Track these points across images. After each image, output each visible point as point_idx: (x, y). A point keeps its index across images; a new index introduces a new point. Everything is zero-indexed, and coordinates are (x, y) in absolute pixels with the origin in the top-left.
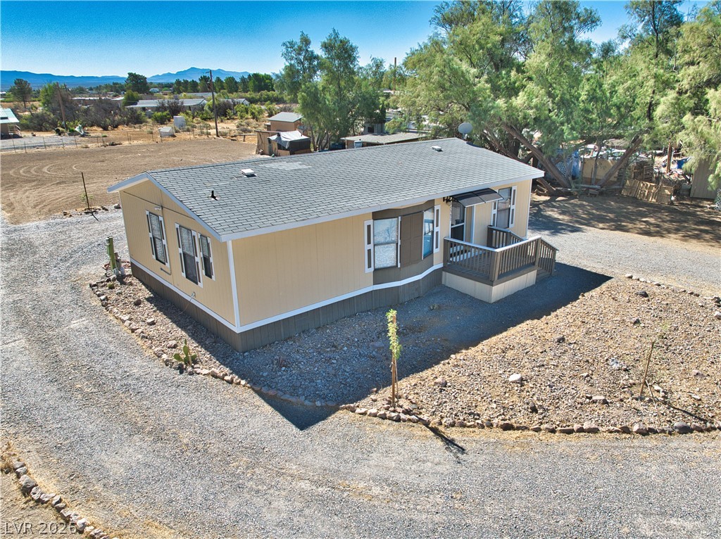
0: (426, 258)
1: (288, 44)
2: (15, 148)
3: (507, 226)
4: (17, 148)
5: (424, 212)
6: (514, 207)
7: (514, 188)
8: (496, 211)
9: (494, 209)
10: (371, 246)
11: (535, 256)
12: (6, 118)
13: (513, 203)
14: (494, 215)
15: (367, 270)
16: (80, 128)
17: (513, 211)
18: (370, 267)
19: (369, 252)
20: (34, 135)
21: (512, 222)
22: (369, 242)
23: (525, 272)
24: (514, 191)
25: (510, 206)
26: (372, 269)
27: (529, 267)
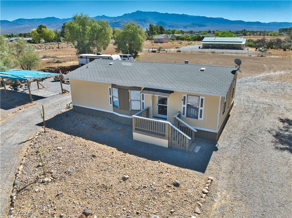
3: (196, 117)
4: (232, 53)
5: (129, 90)
6: (203, 109)
7: (201, 97)
8: (185, 106)
9: (184, 104)
10: (111, 96)
11: (165, 132)
12: (242, 42)
13: (202, 106)
14: (184, 108)
15: (110, 105)
16: (263, 48)
17: (201, 111)
18: (111, 104)
19: (111, 98)
20: (248, 50)
21: (201, 117)
22: (110, 95)
23: (156, 136)
24: (202, 100)
25: (198, 107)
26: (112, 105)
27: (161, 135)
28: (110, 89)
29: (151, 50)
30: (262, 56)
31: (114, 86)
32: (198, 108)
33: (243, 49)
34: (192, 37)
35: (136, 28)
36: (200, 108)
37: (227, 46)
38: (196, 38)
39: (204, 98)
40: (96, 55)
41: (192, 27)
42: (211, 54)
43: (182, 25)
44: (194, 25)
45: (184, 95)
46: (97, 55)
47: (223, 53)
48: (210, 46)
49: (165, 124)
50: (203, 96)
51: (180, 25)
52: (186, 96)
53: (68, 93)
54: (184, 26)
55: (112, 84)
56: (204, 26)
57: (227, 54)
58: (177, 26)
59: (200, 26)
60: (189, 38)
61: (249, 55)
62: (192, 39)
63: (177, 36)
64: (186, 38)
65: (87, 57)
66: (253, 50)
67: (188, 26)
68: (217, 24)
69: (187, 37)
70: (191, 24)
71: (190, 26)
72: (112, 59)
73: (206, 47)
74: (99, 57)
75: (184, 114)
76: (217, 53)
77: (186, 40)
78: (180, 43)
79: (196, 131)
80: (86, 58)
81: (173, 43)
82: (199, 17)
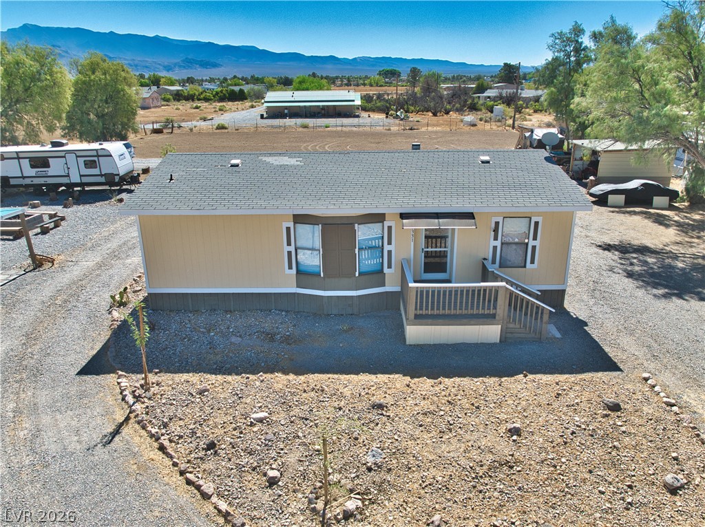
0: (363, 278)
1: (556, 35)
2: (342, 126)
3: (523, 265)
4: (345, 126)
5: (356, 225)
6: (536, 243)
7: (534, 219)
8: (498, 243)
9: (496, 238)
10: (292, 248)
11: (495, 308)
12: (354, 101)
13: (535, 238)
14: (495, 248)
15: (288, 271)
16: (402, 112)
17: (534, 248)
18: (290, 267)
19: (289, 253)
20: (369, 116)
21: (532, 262)
22: (289, 244)
23: (472, 322)
24: (537, 223)
25: (526, 241)
26: (294, 271)
27: (483, 318)
28: (288, 229)
29: (150, 127)
30: (411, 129)
31: (299, 219)
32: (527, 244)
33: (358, 116)
34: (214, 93)
35: (117, 70)
36: (532, 243)
37: (323, 112)
38: (224, 95)
39: (540, 219)
40: (48, 148)
41: (184, 67)
42: (301, 129)
43: (159, 64)
44: (189, 63)
45: (495, 219)
46: (53, 146)
47: (327, 127)
48: (286, 111)
49: (497, 289)
50: (538, 214)
51: (155, 63)
52: (500, 219)
53: (50, 264)
54: (165, 67)
55: (294, 215)
56: (215, 65)
57: (339, 129)
58: (147, 67)
59: (205, 65)
60: (208, 94)
61: (387, 128)
62: (214, 96)
63: (173, 90)
64: (199, 95)
65: (21, 155)
66: (379, 117)
67: (175, 65)
68: (244, 60)
69: (202, 93)
70: (183, 61)
71: (180, 66)
72: (111, 156)
73: (276, 113)
74: (63, 154)
75: (494, 262)
76: (313, 127)
77: (201, 100)
78: (197, 108)
79: (539, 293)
80: (18, 158)
81: (177, 109)
82: (197, 45)
